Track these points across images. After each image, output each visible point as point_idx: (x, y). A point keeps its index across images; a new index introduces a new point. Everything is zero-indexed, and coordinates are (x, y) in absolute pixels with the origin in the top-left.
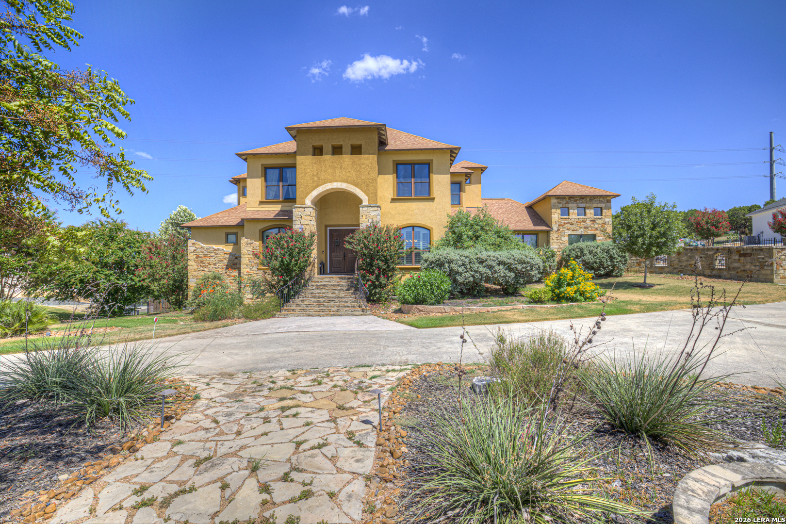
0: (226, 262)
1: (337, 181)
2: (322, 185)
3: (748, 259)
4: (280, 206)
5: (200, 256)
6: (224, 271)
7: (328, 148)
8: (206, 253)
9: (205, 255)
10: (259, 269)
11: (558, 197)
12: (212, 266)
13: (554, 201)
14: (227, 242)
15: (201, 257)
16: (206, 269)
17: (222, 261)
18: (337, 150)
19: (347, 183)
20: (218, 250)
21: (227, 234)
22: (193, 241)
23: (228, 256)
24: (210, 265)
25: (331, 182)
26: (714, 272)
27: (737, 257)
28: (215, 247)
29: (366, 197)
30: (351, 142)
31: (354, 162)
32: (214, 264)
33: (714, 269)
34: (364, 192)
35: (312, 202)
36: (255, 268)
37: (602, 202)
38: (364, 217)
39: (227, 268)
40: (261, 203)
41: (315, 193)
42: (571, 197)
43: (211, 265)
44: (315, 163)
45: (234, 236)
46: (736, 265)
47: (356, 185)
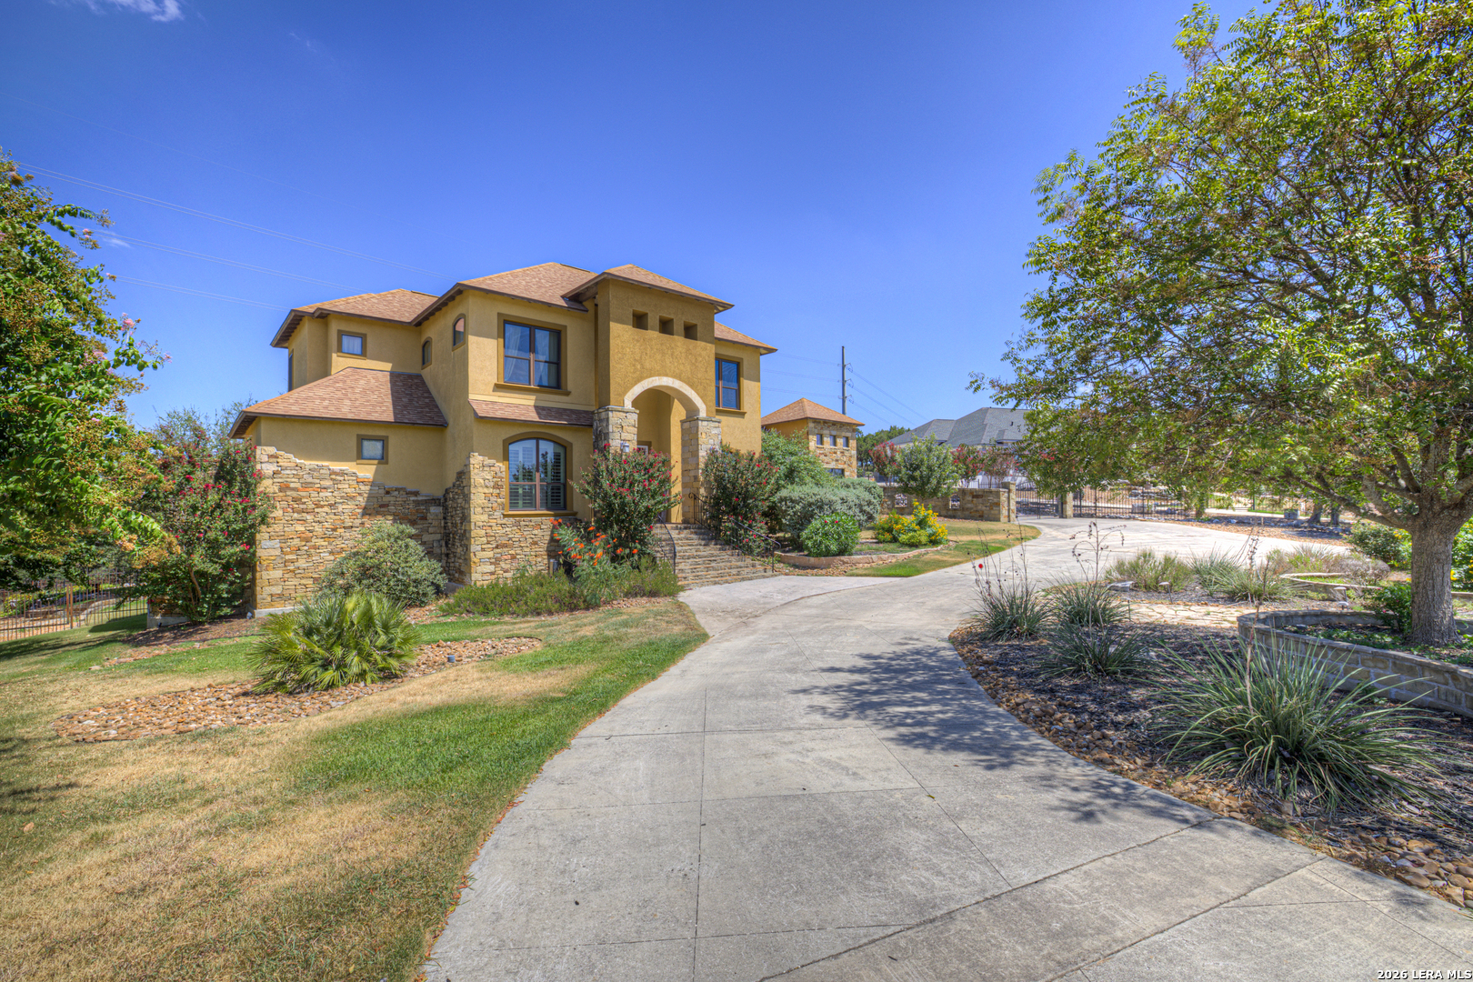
0: (362, 501)
1: (666, 375)
2: (647, 377)
3: (980, 500)
4: (534, 397)
5: (292, 485)
6: (358, 522)
7: (653, 320)
8: (310, 480)
9: (306, 485)
10: (505, 516)
11: (816, 421)
12: (326, 509)
13: (811, 425)
14: (360, 456)
15: (295, 489)
16: (309, 517)
17: (353, 498)
18: (666, 327)
19: (680, 380)
20: (342, 473)
21: (361, 439)
22: (272, 450)
23: (368, 488)
24: (318, 506)
25: (659, 375)
26: (950, 513)
27: (970, 498)
28: (337, 466)
29: (704, 406)
30: (684, 319)
31: (688, 350)
32: (331, 505)
33: (949, 510)
34: (701, 398)
35: (635, 403)
36: (498, 514)
37: (848, 431)
38: (704, 435)
39: (367, 512)
40: (498, 387)
41: (637, 390)
42: (825, 422)
43: (322, 507)
44: (638, 341)
45: (379, 445)
46: (969, 505)
47: (692, 386)
